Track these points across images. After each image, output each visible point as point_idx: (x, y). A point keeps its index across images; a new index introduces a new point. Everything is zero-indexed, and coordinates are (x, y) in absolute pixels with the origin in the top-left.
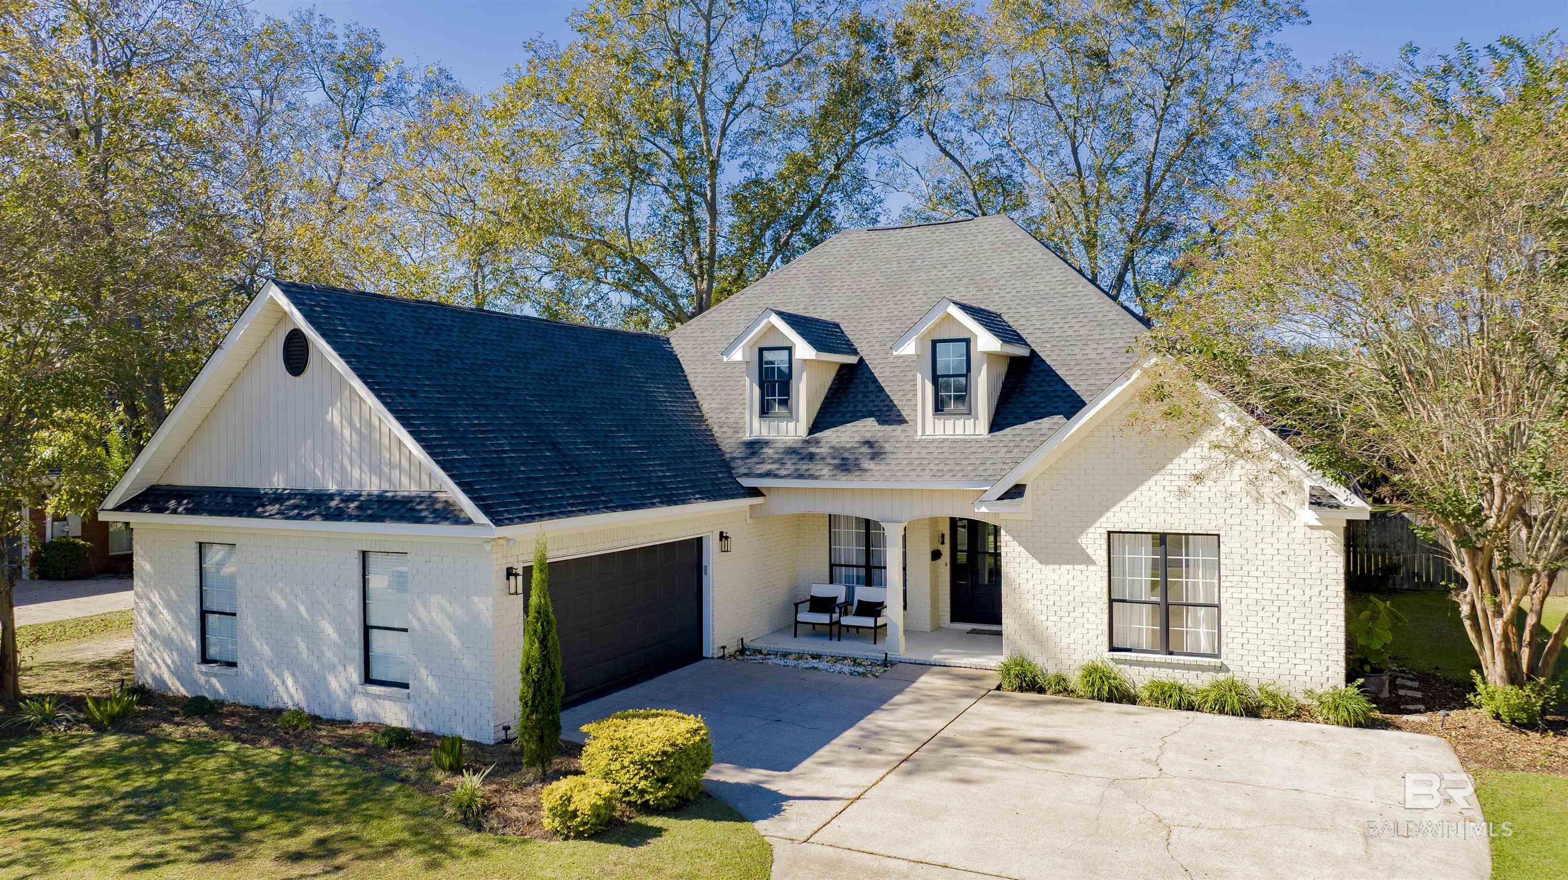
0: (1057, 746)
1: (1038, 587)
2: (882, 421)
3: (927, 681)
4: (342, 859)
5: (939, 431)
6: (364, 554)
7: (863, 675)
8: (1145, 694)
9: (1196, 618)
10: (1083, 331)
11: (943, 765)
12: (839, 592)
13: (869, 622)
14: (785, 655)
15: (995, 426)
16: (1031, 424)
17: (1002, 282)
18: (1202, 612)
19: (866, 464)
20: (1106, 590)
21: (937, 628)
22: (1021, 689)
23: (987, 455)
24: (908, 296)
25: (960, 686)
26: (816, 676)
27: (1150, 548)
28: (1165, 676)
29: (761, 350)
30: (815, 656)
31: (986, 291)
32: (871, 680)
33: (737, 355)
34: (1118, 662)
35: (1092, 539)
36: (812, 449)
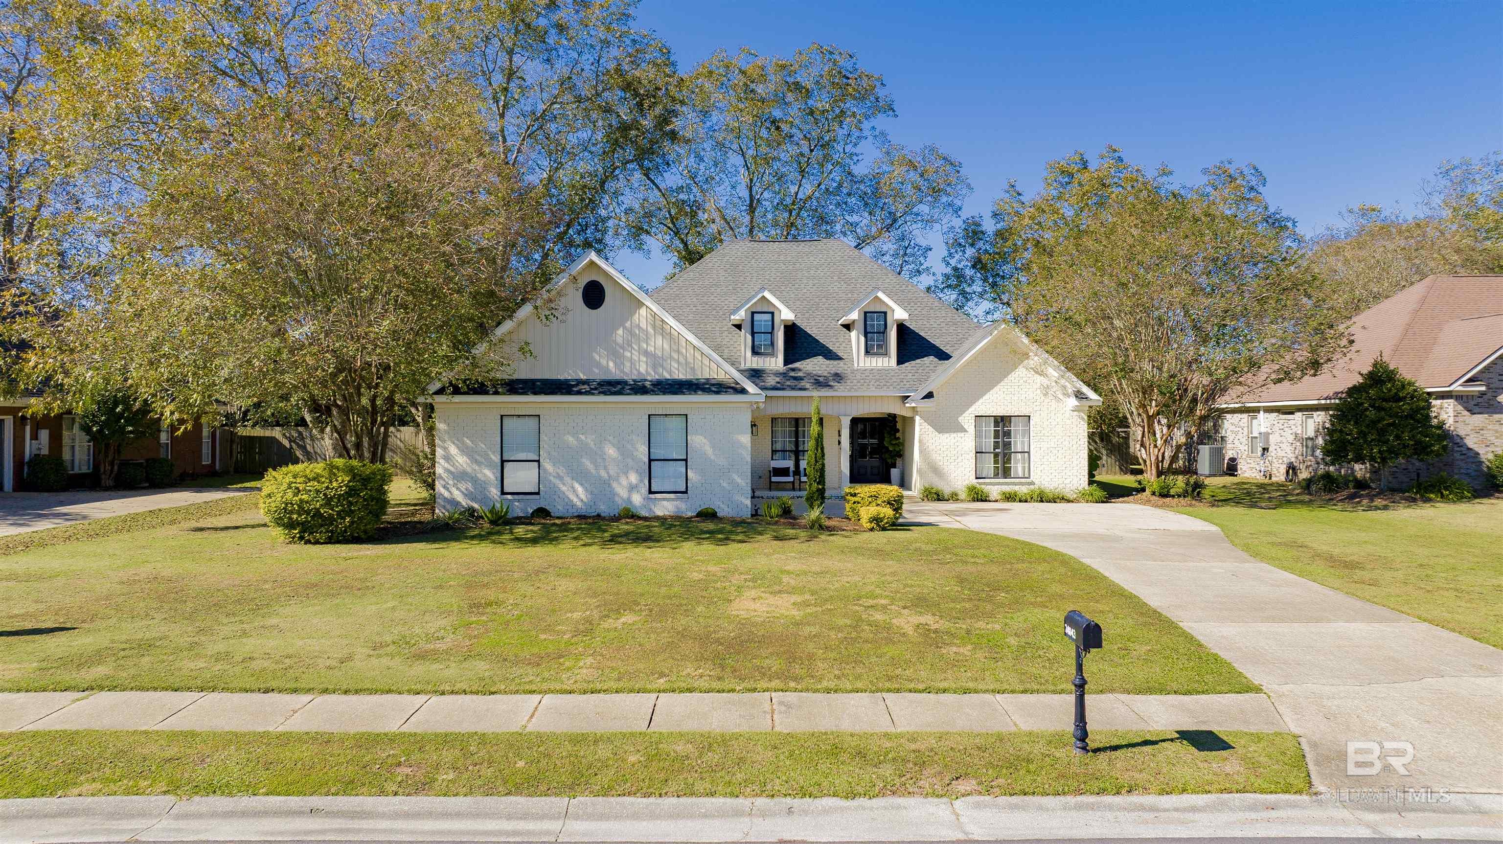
1: (938, 448)
2: (827, 359)
5: (868, 364)
6: (650, 417)
8: (998, 497)
9: (1019, 459)
15: (900, 362)
16: (918, 361)
18: (1021, 455)
19: (833, 384)
20: (974, 447)
23: (902, 377)
27: (993, 423)
28: (1007, 489)
29: (753, 313)
33: (742, 314)
34: (981, 484)
35: (967, 420)
36: (792, 374)
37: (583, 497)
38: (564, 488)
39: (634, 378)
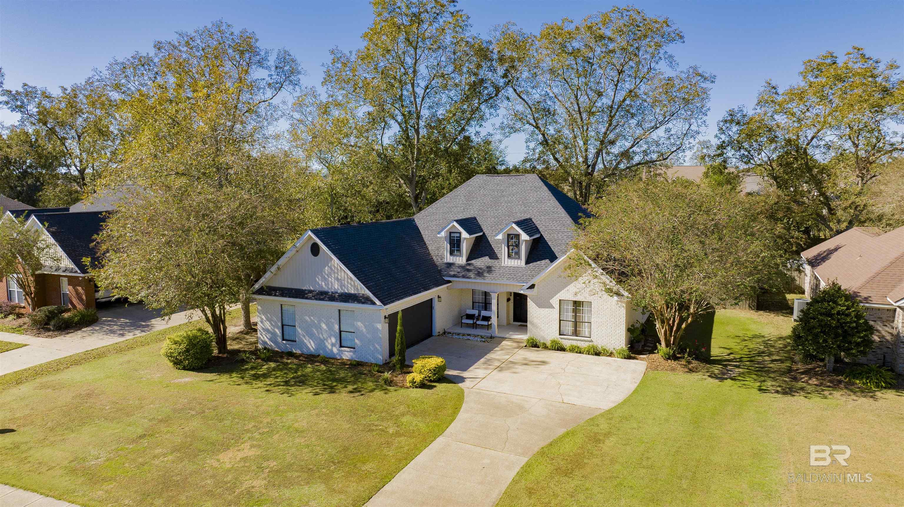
0: (544, 363)
1: (538, 316)
2: (491, 258)
3: (504, 343)
4: (362, 393)
5: (509, 263)
6: (339, 310)
7: (484, 342)
8: (568, 349)
9: (585, 326)
10: (558, 228)
11: (509, 368)
12: (476, 312)
13: (485, 323)
14: (459, 334)
15: (528, 262)
16: (539, 262)
17: (533, 204)
18: (586, 324)
19: (486, 274)
20: (558, 317)
21: (509, 324)
22: (532, 347)
23: (524, 273)
24: (500, 208)
25: (515, 345)
26: (468, 342)
27: (572, 305)
28: (575, 343)
29: (450, 233)
30: (469, 335)
31: (528, 208)
32: (486, 344)
33: (443, 234)
34: (562, 339)
35: (555, 302)
36: (468, 267)
37: (314, 347)
38: (305, 341)
39: (333, 291)
